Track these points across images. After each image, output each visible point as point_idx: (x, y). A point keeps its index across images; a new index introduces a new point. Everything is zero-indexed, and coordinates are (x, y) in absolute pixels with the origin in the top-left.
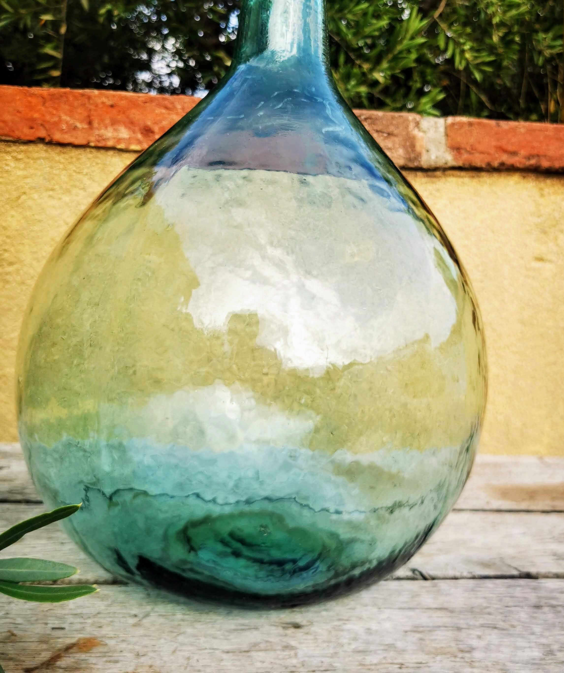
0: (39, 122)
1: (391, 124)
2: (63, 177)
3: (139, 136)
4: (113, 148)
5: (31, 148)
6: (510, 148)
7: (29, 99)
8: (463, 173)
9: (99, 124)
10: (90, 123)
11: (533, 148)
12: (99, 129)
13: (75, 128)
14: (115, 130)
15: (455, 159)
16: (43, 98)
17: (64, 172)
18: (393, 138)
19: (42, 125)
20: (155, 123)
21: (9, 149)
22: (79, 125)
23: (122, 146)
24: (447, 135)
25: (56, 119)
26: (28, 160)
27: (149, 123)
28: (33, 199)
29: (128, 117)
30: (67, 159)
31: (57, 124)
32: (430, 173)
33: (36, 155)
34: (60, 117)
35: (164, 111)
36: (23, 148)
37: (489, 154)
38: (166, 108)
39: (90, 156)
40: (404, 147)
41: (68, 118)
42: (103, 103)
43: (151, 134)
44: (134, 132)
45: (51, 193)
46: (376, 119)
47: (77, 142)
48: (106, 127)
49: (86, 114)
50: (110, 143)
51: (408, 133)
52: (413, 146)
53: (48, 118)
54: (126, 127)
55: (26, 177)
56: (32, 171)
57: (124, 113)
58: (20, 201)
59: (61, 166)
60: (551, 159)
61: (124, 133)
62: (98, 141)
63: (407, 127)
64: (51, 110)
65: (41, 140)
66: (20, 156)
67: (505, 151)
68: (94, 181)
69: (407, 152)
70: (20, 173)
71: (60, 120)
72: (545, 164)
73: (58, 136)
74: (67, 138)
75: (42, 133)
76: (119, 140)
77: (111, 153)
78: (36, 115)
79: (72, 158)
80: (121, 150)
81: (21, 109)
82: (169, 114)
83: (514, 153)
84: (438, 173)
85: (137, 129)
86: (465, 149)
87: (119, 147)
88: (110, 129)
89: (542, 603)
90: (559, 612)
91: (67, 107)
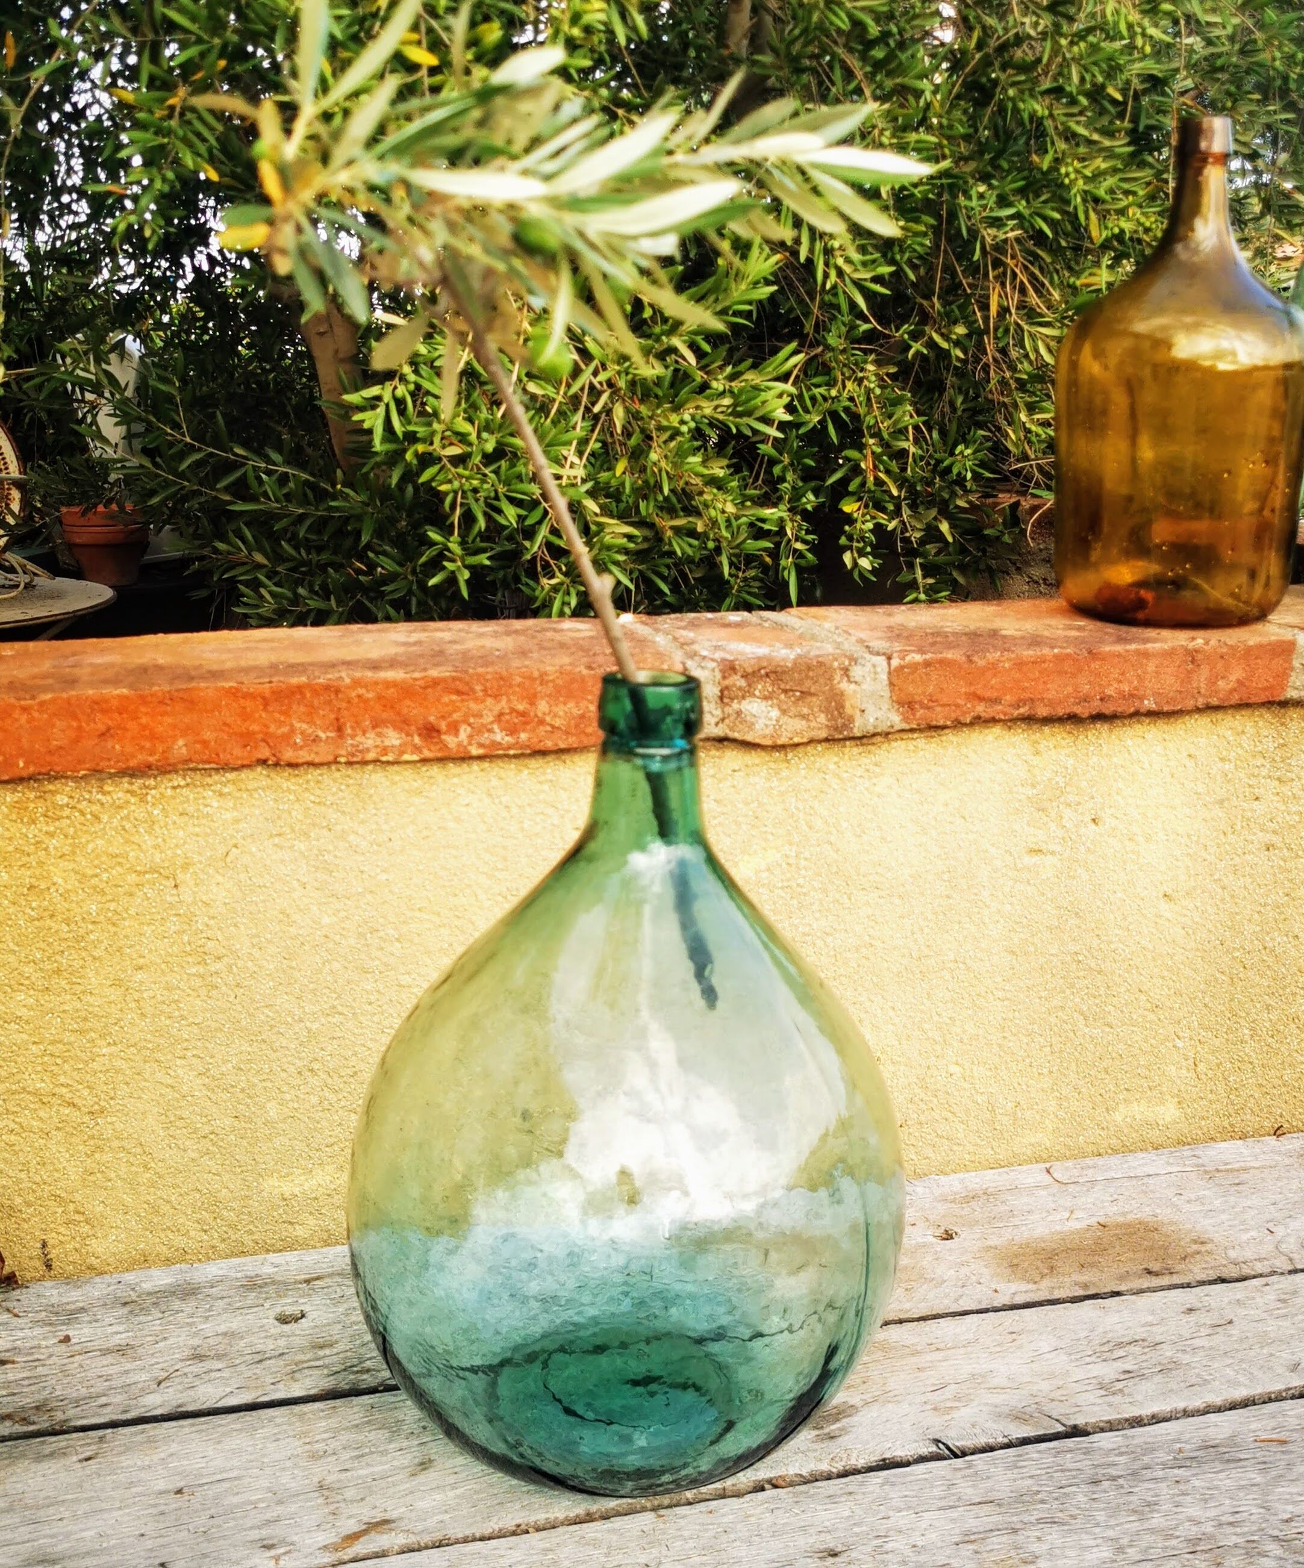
0: (260, 736)
1: (807, 677)
2: (294, 813)
3: (417, 740)
4: (375, 761)
5: (244, 774)
6: (988, 694)
7: (242, 701)
8: (916, 735)
9: (352, 728)
10: (340, 730)
11: (1024, 689)
12: (353, 737)
13: (316, 740)
14: (379, 735)
15: (905, 719)
16: (264, 698)
17: (297, 806)
18: (809, 699)
19: (264, 740)
20: (443, 717)
21: (209, 780)
22: (323, 735)
23: (390, 757)
24: (891, 684)
25: (285, 729)
26: (238, 794)
27: (432, 719)
28: (251, 853)
29: (399, 714)
30: (300, 785)
31: (287, 738)
32: (865, 741)
33: (251, 785)
34: (292, 726)
35: (454, 697)
36: (230, 776)
37: (957, 706)
38: (459, 693)
39: (337, 775)
40: (827, 711)
41: (304, 726)
42: (359, 696)
43: (435, 734)
44: (408, 735)
45: (277, 840)
46: (784, 672)
47: (317, 760)
48: (364, 733)
49: (333, 716)
50: (371, 756)
51: (832, 689)
52: (840, 707)
53: (272, 728)
54: (395, 728)
55: (237, 821)
56: (247, 811)
57: (392, 707)
58: (228, 859)
59: (292, 797)
60: (1051, 703)
61: (393, 738)
62: (353, 755)
63: (831, 679)
64: (277, 715)
65: (263, 762)
66: (226, 790)
67: (981, 699)
68: (343, 813)
69: (833, 718)
70: (228, 816)
71: (293, 730)
72: (1042, 711)
73: (288, 755)
74: (304, 756)
75: (264, 752)
76: (385, 750)
77: (370, 767)
78: (255, 727)
79: (308, 782)
80: (388, 763)
81: (229, 720)
82: (463, 701)
83: (996, 701)
84: (879, 739)
85: (413, 728)
86: (921, 703)
87: (384, 759)
88: (371, 735)
89: (1100, 1477)
90: (1122, 1487)
91: (302, 709)
